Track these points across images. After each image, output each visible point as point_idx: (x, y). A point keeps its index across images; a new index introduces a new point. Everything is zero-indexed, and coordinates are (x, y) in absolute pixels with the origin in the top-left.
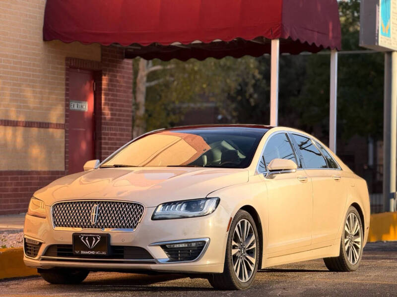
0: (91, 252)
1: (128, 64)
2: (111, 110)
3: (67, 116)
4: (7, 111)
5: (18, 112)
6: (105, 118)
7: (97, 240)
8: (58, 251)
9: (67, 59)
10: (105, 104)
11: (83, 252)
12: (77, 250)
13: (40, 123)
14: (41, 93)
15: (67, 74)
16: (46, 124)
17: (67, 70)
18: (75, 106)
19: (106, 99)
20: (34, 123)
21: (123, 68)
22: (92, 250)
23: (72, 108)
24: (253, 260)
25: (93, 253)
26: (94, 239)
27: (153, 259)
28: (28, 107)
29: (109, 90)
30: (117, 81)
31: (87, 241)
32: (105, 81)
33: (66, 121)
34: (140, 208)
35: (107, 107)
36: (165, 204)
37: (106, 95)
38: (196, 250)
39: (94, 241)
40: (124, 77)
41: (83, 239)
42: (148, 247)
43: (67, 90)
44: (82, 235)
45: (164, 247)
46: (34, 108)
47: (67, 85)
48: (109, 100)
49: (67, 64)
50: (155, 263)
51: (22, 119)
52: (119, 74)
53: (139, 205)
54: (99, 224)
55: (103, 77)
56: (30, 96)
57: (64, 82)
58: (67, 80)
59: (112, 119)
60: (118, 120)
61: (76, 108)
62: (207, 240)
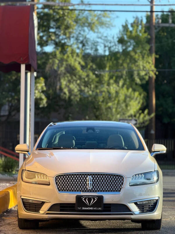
0: (90, 208)
7: (94, 200)
8: (60, 208)
11: (83, 208)
12: (79, 207)
22: (90, 207)
25: (92, 208)
26: (92, 199)
27: (131, 211)
31: (87, 201)
34: (121, 178)
38: (153, 205)
39: (92, 201)
41: (84, 199)
42: (128, 204)
44: (83, 197)
45: (136, 204)
50: (133, 215)
53: (120, 176)
54: (93, 189)
62: (159, 198)
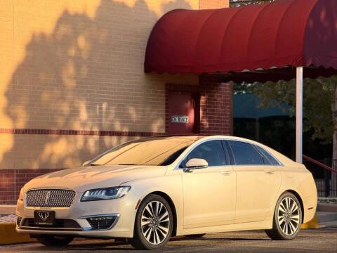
0: (44, 223)
1: (226, 86)
2: (209, 121)
3: (167, 127)
4: (112, 125)
5: (122, 126)
6: (204, 128)
9: (166, 85)
10: (203, 117)
12: (37, 222)
13: (142, 133)
14: (143, 111)
15: (166, 96)
16: (147, 133)
17: (166, 93)
18: (176, 119)
19: (204, 114)
20: (136, 133)
21: (220, 89)
23: (173, 121)
24: (167, 230)
26: (46, 214)
27: (81, 227)
28: (131, 122)
29: (207, 106)
30: (215, 100)
31: (42, 216)
32: (203, 100)
33: (166, 131)
35: (205, 119)
36: (91, 191)
37: (204, 110)
38: (109, 221)
39: (46, 216)
40: (221, 96)
41: (40, 214)
42: (77, 220)
43: (167, 108)
45: (88, 220)
46: (137, 122)
47: (166, 104)
48: (207, 114)
49: (166, 89)
50: (81, 230)
51: (126, 130)
52: (216, 94)
54: (50, 205)
55: (202, 97)
56: (133, 113)
57: (164, 102)
58: (167, 100)
59: (210, 128)
60: (216, 129)
61: (177, 120)
62: (118, 215)
